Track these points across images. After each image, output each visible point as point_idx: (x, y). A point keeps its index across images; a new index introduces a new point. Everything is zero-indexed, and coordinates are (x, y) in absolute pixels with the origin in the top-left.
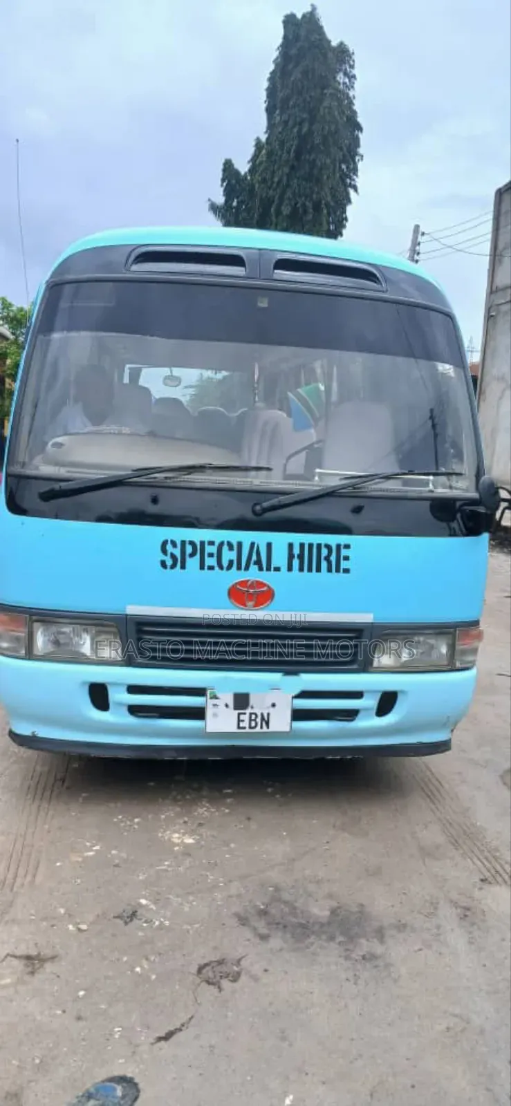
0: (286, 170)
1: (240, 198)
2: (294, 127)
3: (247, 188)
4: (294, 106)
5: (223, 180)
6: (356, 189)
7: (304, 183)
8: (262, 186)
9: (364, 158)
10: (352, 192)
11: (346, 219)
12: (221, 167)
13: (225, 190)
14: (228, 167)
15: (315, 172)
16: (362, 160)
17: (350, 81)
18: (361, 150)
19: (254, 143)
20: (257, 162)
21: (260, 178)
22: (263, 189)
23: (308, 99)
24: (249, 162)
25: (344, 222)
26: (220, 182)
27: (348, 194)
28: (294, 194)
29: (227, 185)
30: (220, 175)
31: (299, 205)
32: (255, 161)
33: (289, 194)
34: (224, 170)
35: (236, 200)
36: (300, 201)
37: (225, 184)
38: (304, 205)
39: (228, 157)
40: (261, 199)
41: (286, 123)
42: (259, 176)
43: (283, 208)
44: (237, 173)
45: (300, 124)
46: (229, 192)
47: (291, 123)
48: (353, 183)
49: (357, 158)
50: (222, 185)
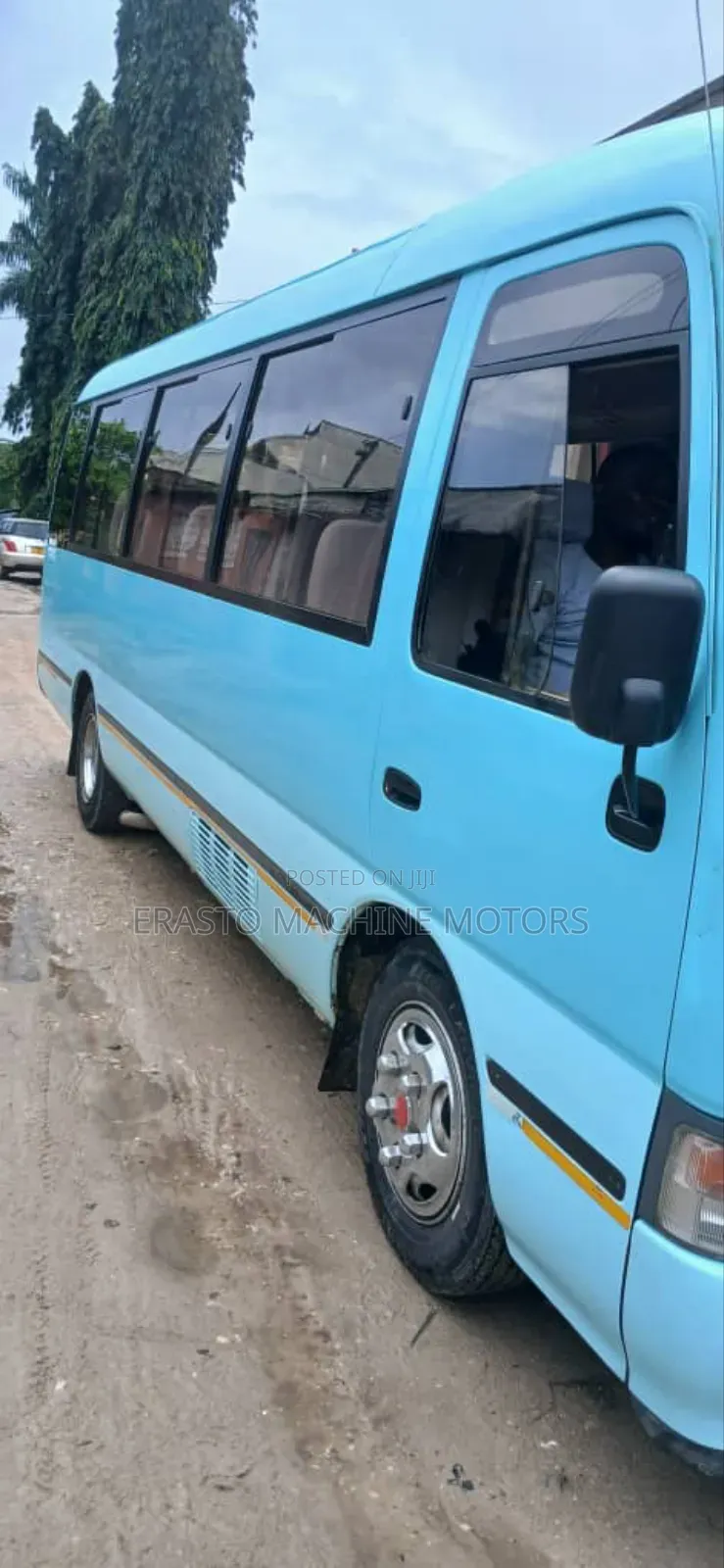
0: (154, 140)
1: (61, 172)
2: (167, 77)
3: (72, 157)
4: (167, 47)
5: (35, 139)
6: (241, 182)
7: (180, 163)
8: (99, 157)
9: (254, 137)
10: (235, 184)
11: (227, 223)
12: (33, 119)
13: (38, 155)
14: (43, 120)
15: (198, 148)
16: (251, 138)
17: (250, 20)
18: (250, 125)
19: (83, 89)
20: (90, 119)
21: (96, 146)
22: (99, 161)
23: (191, 38)
24: (75, 117)
25: (224, 228)
26: (29, 142)
27: (230, 188)
28: (164, 176)
29: (41, 147)
30: (31, 131)
31: (172, 195)
32: (87, 117)
33: (156, 175)
34: (38, 125)
35: (53, 173)
36: (174, 189)
37: (37, 146)
38: (180, 195)
39: (44, 105)
40: (97, 178)
41: (154, 69)
42: (95, 141)
43: (147, 197)
44: (57, 131)
45: (177, 74)
46: (44, 159)
47: (163, 70)
48: (237, 171)
49: (245, 135)
50: (33, 147)
